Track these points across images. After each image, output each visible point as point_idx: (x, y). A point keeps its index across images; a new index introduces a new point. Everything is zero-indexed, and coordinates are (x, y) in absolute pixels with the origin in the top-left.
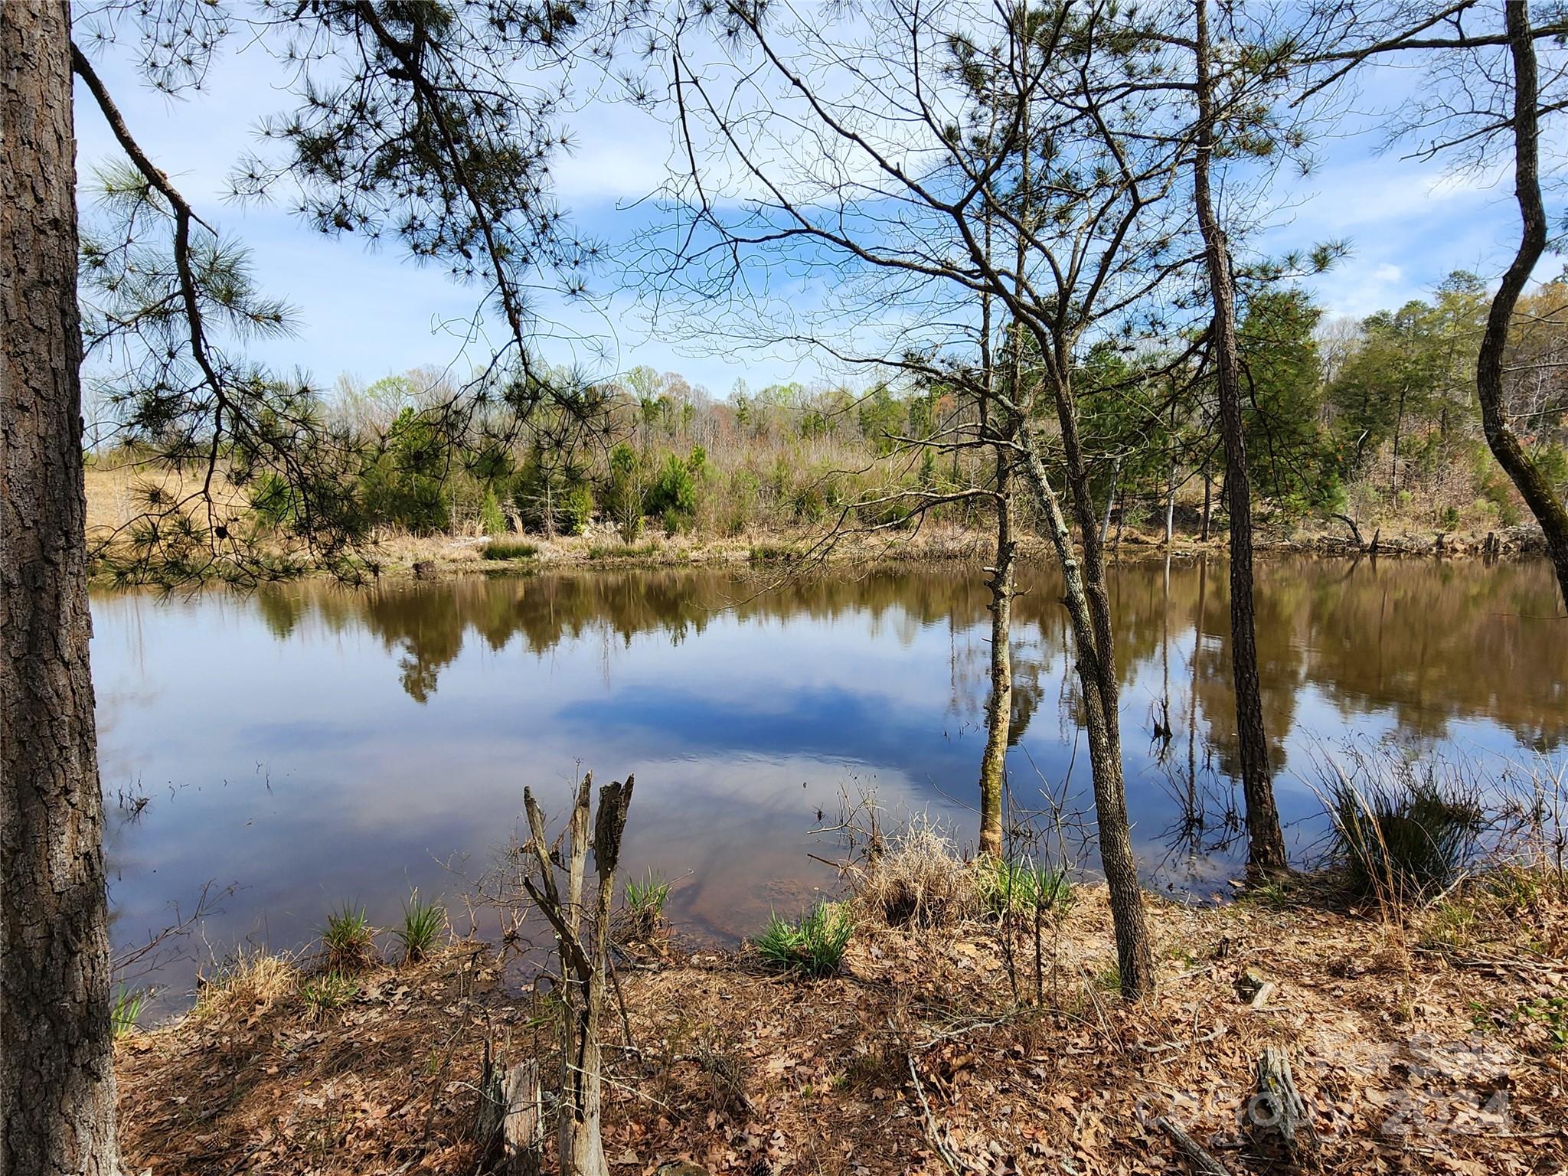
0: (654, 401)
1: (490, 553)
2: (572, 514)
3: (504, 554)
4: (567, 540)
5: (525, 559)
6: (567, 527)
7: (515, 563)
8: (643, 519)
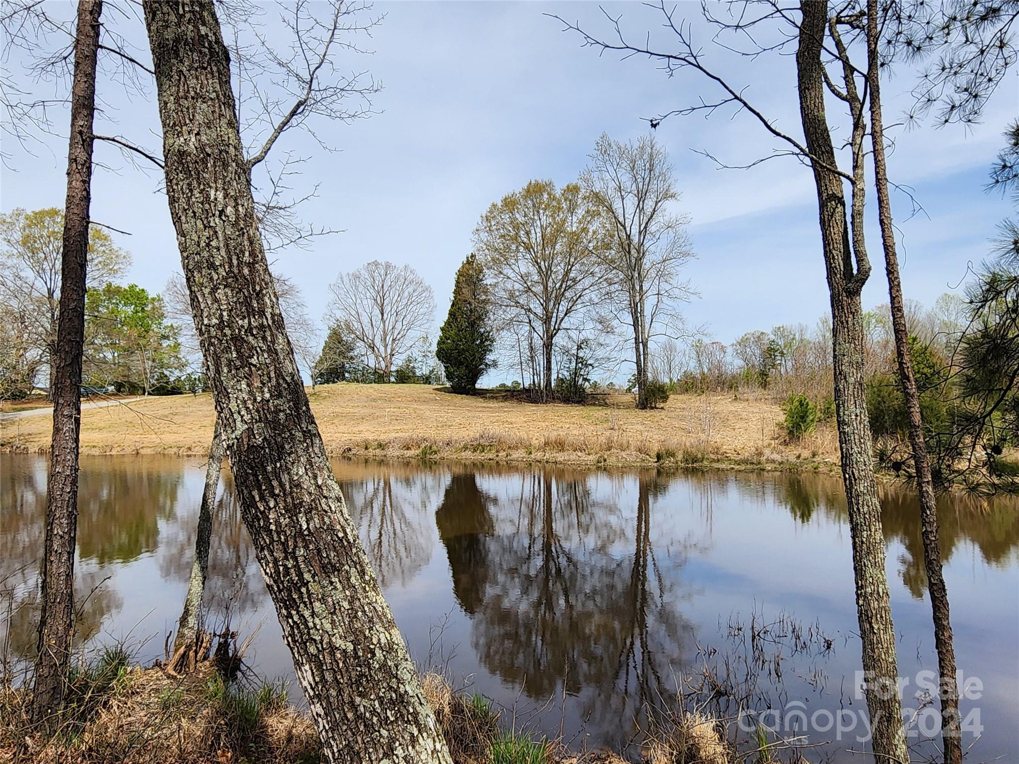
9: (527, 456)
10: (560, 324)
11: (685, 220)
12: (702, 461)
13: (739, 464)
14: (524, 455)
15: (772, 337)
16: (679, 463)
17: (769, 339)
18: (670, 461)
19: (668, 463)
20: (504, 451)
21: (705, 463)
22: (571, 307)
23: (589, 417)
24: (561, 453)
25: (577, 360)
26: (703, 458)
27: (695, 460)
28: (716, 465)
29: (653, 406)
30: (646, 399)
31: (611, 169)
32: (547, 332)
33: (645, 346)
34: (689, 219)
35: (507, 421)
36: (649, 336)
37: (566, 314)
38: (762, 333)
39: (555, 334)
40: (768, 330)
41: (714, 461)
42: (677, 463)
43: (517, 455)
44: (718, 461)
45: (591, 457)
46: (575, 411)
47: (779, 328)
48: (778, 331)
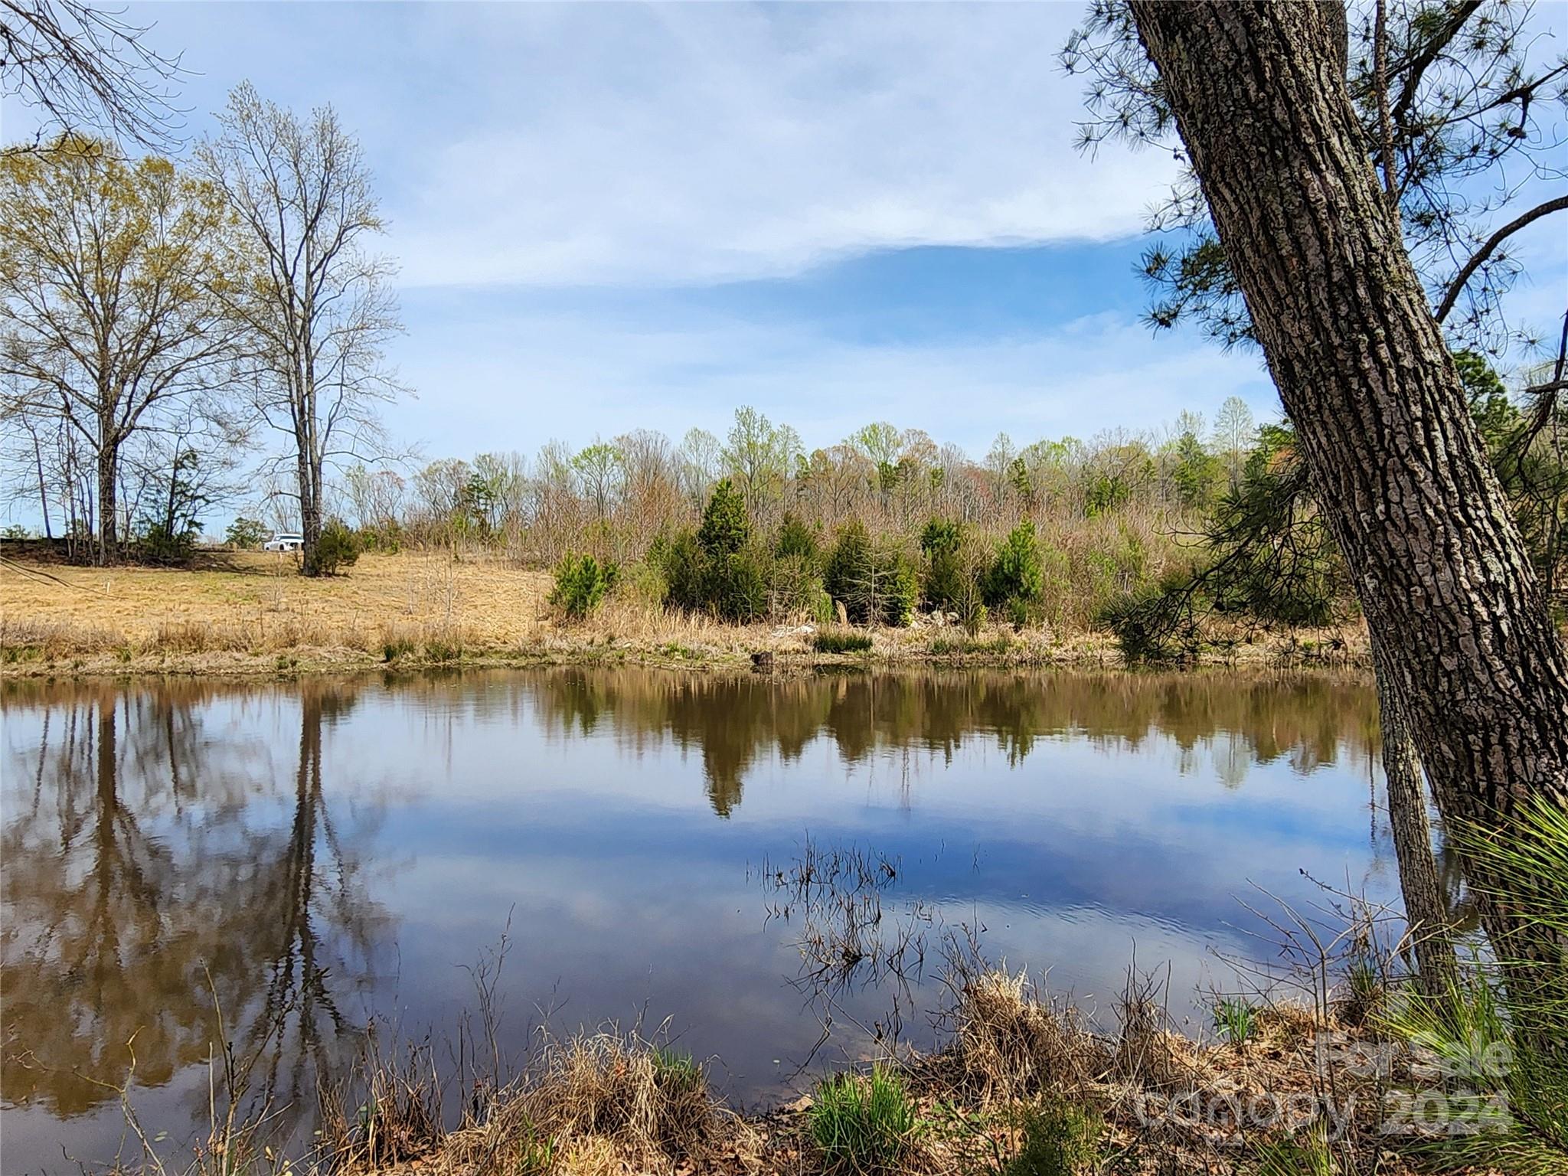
0: (894, 464)
1: (823, 644)
2: (899, 600)
3: (836, 646)
4: (897, 631)
5: (862, 652)
6: (894, 617)
7: (851, 658)
8: (984, 609)
9: (121, 664)
10: (134, 419)
11: (390, 268)
12: (459, 656)
13: (515, 658)
14: (114, 662)
15: (475, 471)
16: (424, 662)
17: (469, 472)
18: (407, 659)
19: (405, 661)
20: (65, 657)
21: (465, 658)
22: (159, 388)
23: (217, 591)
24: (198, 656)
25: (173, 489)
26: (460, 652)
27: (448, 655)
28: (480, 661)
29: (330, 571)
30: (319, 560)
31: (258, 150)
32: (106, 431)
33: (317, 470)
34: (396, 267)
35: (36, 601)
36: (323, 454)
37: (148, 401)
38: (460, 462)
39: (124, 437)
40: (469, 459)
41: (475, 655)
42: (420, 661)
43: (100, 663)
44: (482, 654)
45: (261, 660)
46: (181, 579)
47: (484, 457)
48: (483, 461)
